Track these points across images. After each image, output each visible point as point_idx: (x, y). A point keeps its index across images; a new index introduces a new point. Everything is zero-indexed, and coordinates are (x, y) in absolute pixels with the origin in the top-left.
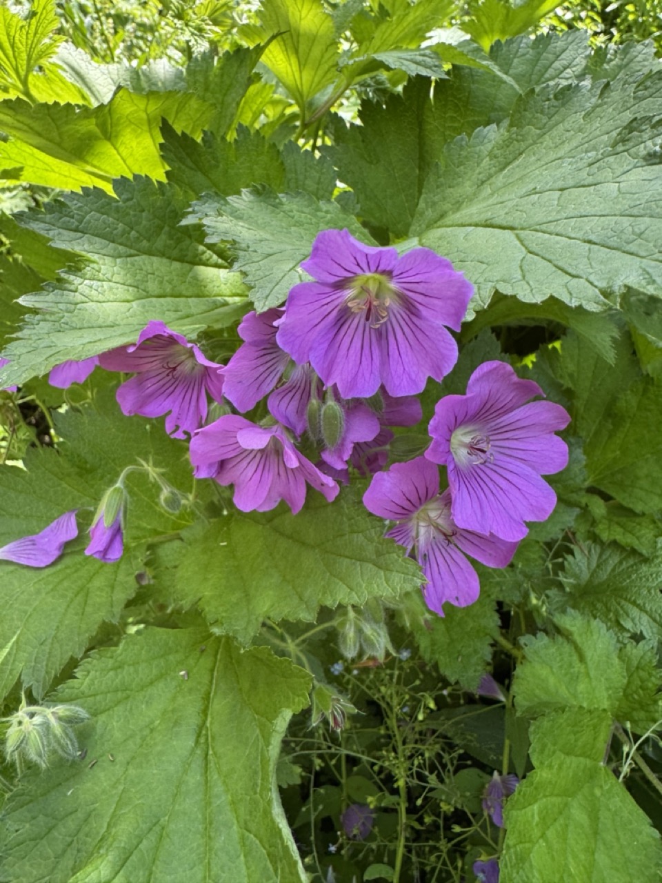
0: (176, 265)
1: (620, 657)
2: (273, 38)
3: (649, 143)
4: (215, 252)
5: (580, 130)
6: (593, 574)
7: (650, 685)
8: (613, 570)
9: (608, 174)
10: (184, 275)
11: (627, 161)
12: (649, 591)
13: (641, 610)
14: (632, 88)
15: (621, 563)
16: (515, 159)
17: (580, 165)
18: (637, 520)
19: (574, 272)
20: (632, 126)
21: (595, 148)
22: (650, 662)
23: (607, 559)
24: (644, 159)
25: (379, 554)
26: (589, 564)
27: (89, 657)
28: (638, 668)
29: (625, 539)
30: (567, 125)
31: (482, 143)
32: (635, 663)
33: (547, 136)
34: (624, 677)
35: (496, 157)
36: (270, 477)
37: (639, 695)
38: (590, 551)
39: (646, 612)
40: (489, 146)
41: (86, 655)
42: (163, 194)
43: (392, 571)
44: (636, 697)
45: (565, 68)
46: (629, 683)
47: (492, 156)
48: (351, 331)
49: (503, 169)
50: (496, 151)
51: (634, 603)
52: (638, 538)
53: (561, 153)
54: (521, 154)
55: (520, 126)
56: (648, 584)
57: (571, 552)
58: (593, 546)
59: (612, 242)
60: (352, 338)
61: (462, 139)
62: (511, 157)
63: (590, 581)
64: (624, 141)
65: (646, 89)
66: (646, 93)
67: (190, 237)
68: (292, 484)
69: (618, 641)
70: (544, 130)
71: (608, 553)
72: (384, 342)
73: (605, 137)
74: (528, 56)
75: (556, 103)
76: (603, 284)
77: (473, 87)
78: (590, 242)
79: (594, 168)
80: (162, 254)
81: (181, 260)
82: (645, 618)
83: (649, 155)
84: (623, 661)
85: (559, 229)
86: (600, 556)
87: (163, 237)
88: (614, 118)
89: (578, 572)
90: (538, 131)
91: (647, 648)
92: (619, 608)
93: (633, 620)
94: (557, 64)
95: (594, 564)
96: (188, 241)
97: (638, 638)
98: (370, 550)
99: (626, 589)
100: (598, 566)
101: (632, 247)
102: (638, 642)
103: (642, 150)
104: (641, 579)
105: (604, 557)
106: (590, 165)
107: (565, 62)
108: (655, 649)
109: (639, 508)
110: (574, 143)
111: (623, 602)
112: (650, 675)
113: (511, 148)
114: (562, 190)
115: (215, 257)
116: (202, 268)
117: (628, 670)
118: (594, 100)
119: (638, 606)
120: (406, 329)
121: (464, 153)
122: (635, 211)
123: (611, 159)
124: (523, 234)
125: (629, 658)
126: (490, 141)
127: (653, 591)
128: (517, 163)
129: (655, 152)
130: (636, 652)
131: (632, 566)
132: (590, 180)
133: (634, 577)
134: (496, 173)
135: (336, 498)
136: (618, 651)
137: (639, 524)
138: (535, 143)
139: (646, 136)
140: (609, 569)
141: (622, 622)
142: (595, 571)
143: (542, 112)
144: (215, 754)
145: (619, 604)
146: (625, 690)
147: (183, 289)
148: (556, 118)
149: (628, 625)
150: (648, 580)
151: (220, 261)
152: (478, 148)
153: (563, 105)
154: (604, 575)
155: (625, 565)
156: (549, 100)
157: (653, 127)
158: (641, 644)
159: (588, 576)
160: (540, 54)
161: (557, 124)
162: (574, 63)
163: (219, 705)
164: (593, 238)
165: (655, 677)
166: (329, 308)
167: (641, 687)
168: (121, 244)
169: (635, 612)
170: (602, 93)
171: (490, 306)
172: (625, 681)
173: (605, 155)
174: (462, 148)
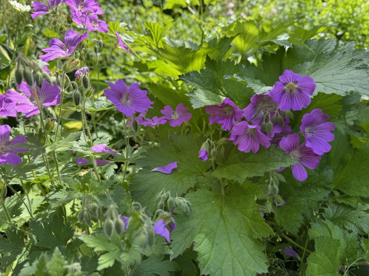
0: (214, 94)
1: (344, 238)
2: (237, 35)
3: (357, 65)
4: (222, 92)
5: (337, 63)
6: (335, 215)
7: (355, 247)
8: (342, 213)
9: (346, 71)
10: (216, 96)
11: (351, 69)
12: (355, 218)
13: (352, 223)
14: (352, 53)
15: (345, 211)
16: (317, 70)
17: (338, 70)
18: (351, 198)
19: (338, 89)
20: (352, 61)
21: (341, 66)
22: (355, 239)
23: (340, 210)
24: (355, 68)
25: (282, 159)
26: (333, 212)
27: (188, 193)
28: (350, 242)
29: (347, 203)
30: (332, 62)
31: (305, 66)
32: (349, 240)
33: (327, 65)
34: (345, 245)
35: (310, 70)
36: (249, 143)
37: (350, 251)
38: (333, 207)
39: (353, 224)
40: (308, 67)
41: (187, 192)
42: (212, 74)
43: (287, 162)
44: (349, 252)
45: (328, 49)
46: (347, 247)
47: (309, 70)
48: (284, 96)
49: (313, 73)
50: (310, 69)
51: (349, 221)
52: (351, 203)
53: (332, 68)
54: (318, 69)
55: (318, 62)
56: (354, 216)
57: (327, 207)
58: (335, 205)
59: (347, 84)
60: (285, 98)
61: (300, 65)
62: (315, 70)
63: (333, 217)
64: (350, 64)
65: (356, 53)
66: (356, 54)
67: (217, 87)
68: (255, 145)
69: (343, 233)
70: (325, 63)
71: (340, 208)
72: (292, 99)
73: (344, 64)
74: (316, 45)
75: (329, 56)
76: (346, 91)
77: (298, 52)
78: (342, 84)
79: (342, 70)
80: (210, 90)
81: (215, 92)
82: (353, 226)
83: (357, 67)
84: (345, 239)
85: (333, 82)
86: (337, 209)
87: (211, 86)
88: (347, 59)
89: (329, 214)
90: (324, 63)
91: (353, 235)
92: (344, 223)
93: (349, 226)
94: (325, 47)
95: (335, 212)
96: (216, 88)
97: (350, 232)
98: (280, 159)
99: (347, 217)
100: (336, 212)
101: (352, 85)
102: (350, 233)
103: (355, 66)
104: (352, 214)
105: (339, 209)
106: (340, 70)
107: (328, 47)
108: (357, 235)
109: (351, 195)
110: (335, 65)
111: (345, 221)
112: (355, 244)
113: (315, 68)
114: (333, 75)
115: (222, 94)
116: (220, 96)
117: (347, 242)
118: (340, 56)
119: (351, 222)
120: (298, 96)
121: (300, 69)
122: (353, 78)
123: (347, 68)
124: (323, 83)
125: (347, 238)
126: (308, 66)
127: (356, 217)
128: (317, 71)
129: (358, 67)
130: (350, 236)
131: (349, 211)
132: (341, 73)
133: (349, 214)
134: (310, 74)
135: (269, 147)
136: (343, 236)
137: (352, 199)
138: (323, 66)
139: (355, 63)
140: (340, 213)
141: (345, 227)
142: (335, 214)
143: (325, 59)
144: (227, 219)
145: (344, 222)
146: (345, 250)
147: (216, 99)
148: (329, 60)
149: (347, 227)
150: (354, 214)
151: (223, 95)
152: (304, 68)
153: (331, 57)
154: (338, 215)
155: (346, 211)
156: (327, 55)
157: (358, 61)
158: (351, 234)
159: (333, 215)
160: (320, 44)
161: (330, 62)
162: (331, 47)
163: (225, 209)
164: (342, 83)
165: (356, 244)
166: (281, 90)
167: (351, 248)
168: (202, 86)
169: (349, 224)
170: (343, 54)
171: (317, 95)
172: (346, 247)
173: (344, 68)
174: (299, 67)
